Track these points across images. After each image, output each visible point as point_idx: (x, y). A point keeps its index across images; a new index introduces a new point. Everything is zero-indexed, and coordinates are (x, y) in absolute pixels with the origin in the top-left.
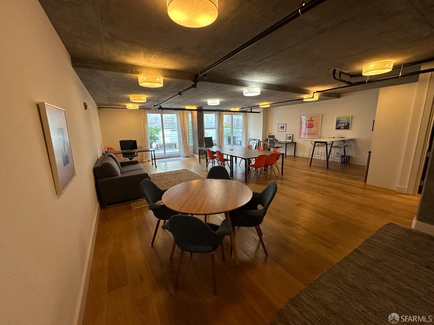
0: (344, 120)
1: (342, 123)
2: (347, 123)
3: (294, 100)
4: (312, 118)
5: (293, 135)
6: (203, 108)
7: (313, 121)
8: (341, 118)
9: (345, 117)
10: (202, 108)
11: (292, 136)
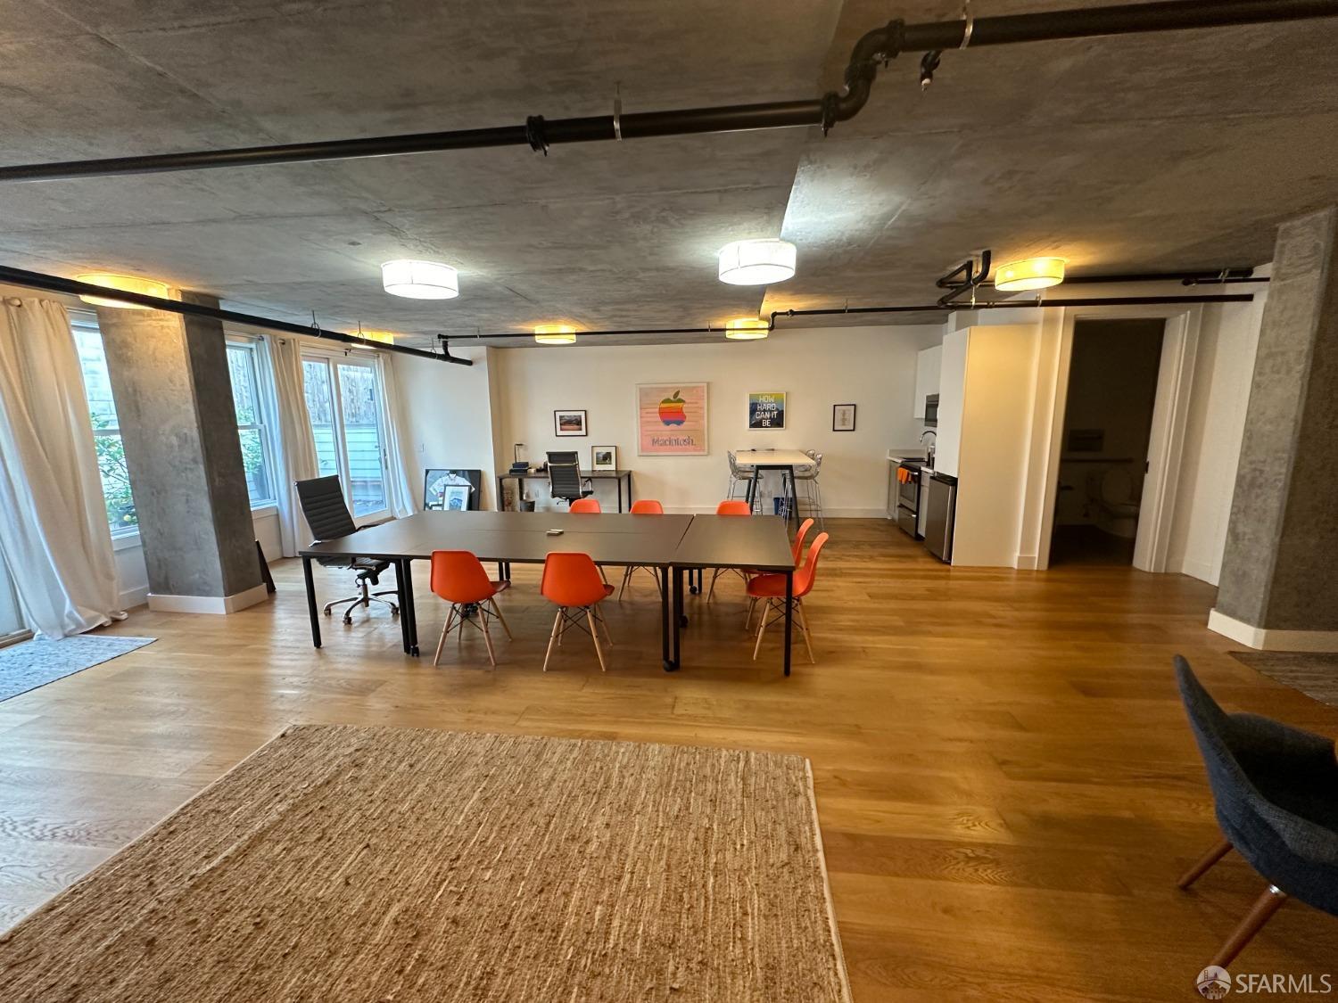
0: (768, 403)
1: (765, 411)
2: (777, 409)
5: (615, 448)
6: (223, 307)
7: (683, 401)
8: (762, 395)
9: (771, 395)
10: (216, 299)
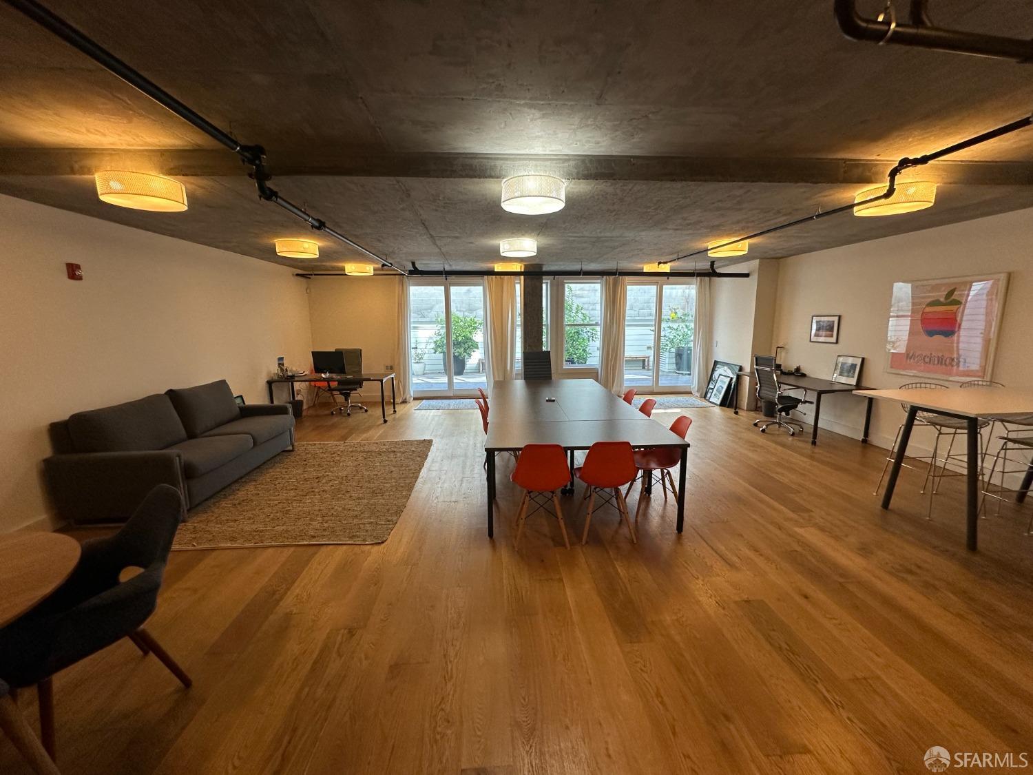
3: (811, 218)
4: (951, 293)
5: (863, 359)
6: (544, 269)
7: (958, 303)
10: (540, 266)
11: (859, 362)
